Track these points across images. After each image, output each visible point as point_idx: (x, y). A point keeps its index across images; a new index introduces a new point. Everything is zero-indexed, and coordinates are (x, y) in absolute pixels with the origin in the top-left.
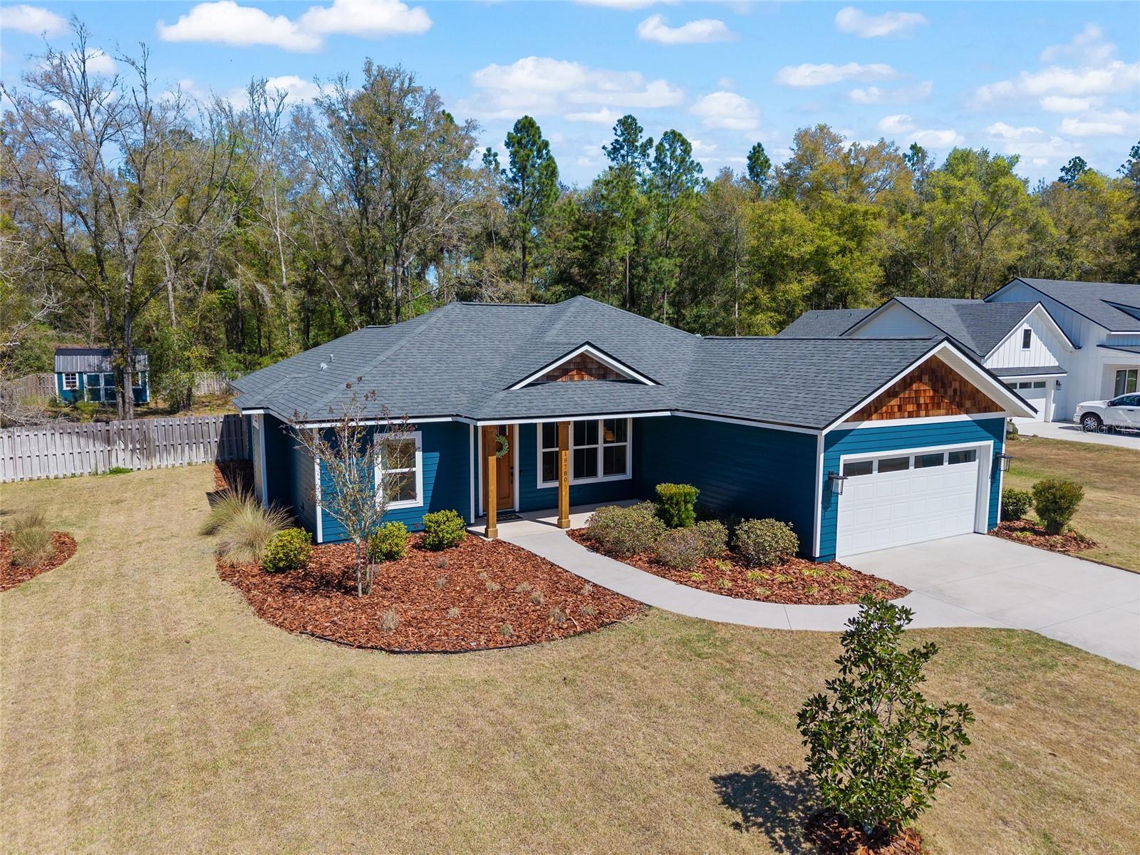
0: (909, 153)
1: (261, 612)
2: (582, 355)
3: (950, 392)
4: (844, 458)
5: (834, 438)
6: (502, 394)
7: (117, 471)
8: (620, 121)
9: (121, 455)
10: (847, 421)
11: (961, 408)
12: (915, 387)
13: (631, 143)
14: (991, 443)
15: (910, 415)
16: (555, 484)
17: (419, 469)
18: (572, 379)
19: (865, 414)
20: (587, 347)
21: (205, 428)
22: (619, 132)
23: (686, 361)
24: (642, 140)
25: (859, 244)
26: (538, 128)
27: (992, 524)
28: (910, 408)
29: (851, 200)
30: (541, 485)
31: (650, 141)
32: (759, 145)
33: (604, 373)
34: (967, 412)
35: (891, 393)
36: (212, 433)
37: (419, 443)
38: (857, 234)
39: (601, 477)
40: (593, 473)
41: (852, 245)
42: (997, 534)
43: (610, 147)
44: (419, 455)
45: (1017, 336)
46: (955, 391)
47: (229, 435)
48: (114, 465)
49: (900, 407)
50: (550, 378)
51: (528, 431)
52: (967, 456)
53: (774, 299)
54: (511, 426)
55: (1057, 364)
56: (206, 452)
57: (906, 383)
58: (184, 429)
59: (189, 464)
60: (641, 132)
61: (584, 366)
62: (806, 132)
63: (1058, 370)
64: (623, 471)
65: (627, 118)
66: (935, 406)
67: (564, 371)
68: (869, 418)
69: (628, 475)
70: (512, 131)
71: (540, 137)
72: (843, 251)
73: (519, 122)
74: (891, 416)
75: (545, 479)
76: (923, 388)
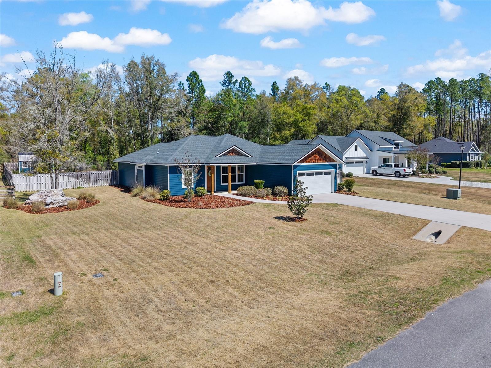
0: (325, 86)
2: (233, 149)
3: (323, 157)
4: (298, 172)
5: (296, 167)
6: (214, 158)
7: (79, 188)
8: (226, 73)
9: (81, 183)
10: (298, 162)
11: (326, 161)
12: (314, 155)
13: (230, 81)
14: (334, 170)
15: (314, 162)
16: (227, 184)
17: (193, 178)
18: (230, 155)
19: (302, 161)
20: (234, 147)
21: (106, 174)
22: (225, 77)
24: (234, 80)
25: (309, 118)
26: (198, 75)
27: (335, 191)
28: (313, 160)
29: (306, 103)
31: (237, 81)
32: (275, 82)
33: (238, 154)
35: (309, 156)
36: (108, 176)
37: (193, 171)
38: (308, 115)
39: (237, 183)
40: (235, 182)
41: (306, 118)
42: (336, 193)
43: (222, 83)
44: (193, 174)
45: (353, 147)
46: (324, 157)
47: (113, 177)
48: (79, 186)
49: (311, 160)
50: (225, 154)
52: (329, 173)
53: (281, 136)
55: (366, 156)
56: (106, 182)
57: (312, 154)
58: (100, 175)
59: (101, 186)
60: (233, 77)
61: (234, 152)
62: (290, 79)
63: (366, 158)
64: (242, 181)
65: (228, 72)
66: (319, 160)
67: (228, 153)
68: (304, 162)
69: (244, 182)
70: (189, 76)
71: (199, 78)
72: (303, 120)
73: (191, 73)
74: (309, 162)
75: (223, 183)
76: (316, 156)
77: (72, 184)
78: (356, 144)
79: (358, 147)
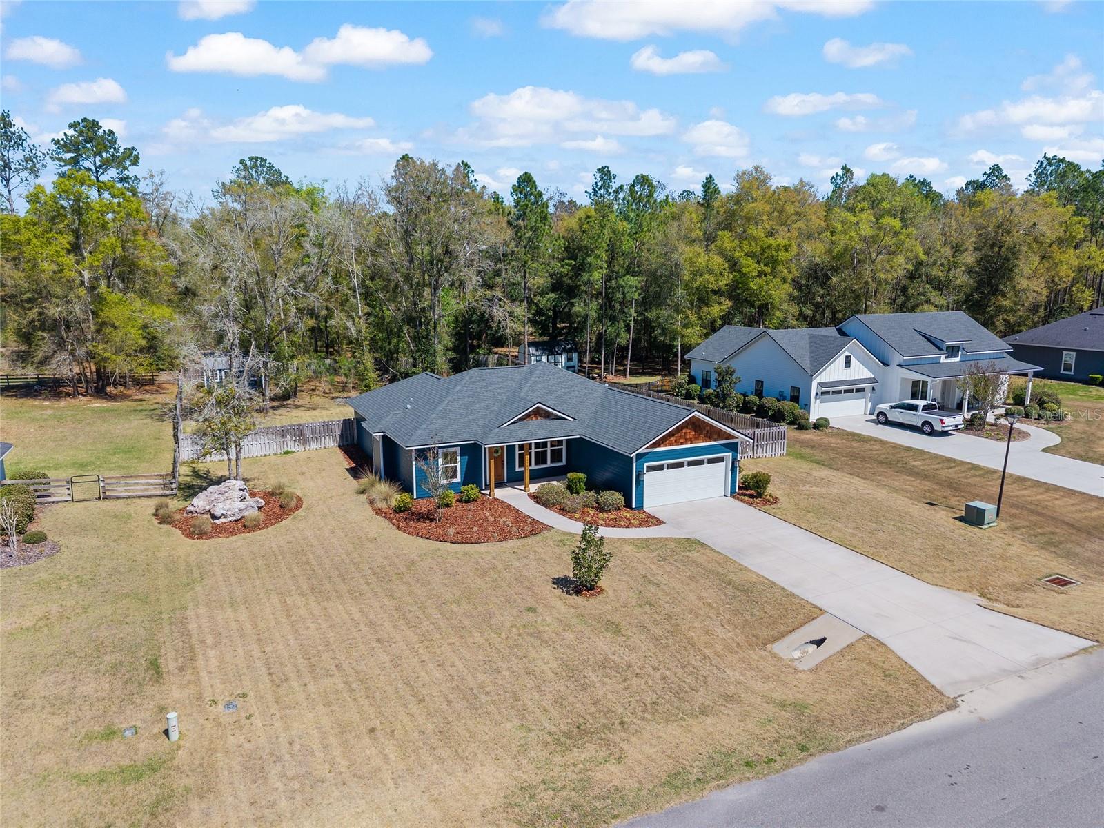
0: (841, 172)
1: (399, 528)
2: (536, 408)
3: (705, 432)
4: (646, 465)
5: (639, 456)
6: (497, 430)
7: (287, 453)
8: (599, 170)
9: (289, 444)
10: (647, 448)
11: (711, 439)
12: (684, 431)
13: (606, 186)
14: (731, 454)
15: (682, 444)
16: (523, 469)
17: (458, 465)
18: (532, 419)
19: (655, 445)
20: (539, 404)
21: (333, 427)
22: (598, 178)
23: (594, 404)
24: (615, 185)
25: (773, 268)
26: (535, 182)
27: (733, 491)
28: (682, 441)
29: (771, 234)
30: (517, 469)
31: (621, 187)
32: (711, 177)
33: (548, 415)
34: (715, 441)
35: (671, 435)
36: (337, 430)
37: (458, 452)
38: (773, 262)
39: (549, 465)
40: (545, 462)
41: (768, 270)
42: (734, 497)
43: (591, 190)
44: (459, 458)
45: (842, 359)
46: (707, 431)
47: (346, 431)
48: (286, 449)
49: (676, 441)
50: (521, 420)
51: (511, 449)
52: (721, 460)
54: (502, 447)
55: (873, 376)
56: (333, 441)
57: (679, 429)
58: (322, 428)
59: (325, 448)
60: (614, 178)
61: (538, 413)
62: (744, 173)
63: (874, 380)
64: (561, 461)
65: (604, 167)
66: (696, 439)
67: (528, 416)
68: (659, 446)
69: (564, 463)
70: (516, 183)
71: (536, 188)
72: (760, 274)
73: (520, 177)
74: (671, 445)
75: (519, 466)
76: (688, 431)
77: (275, 447)
78: (847, 354)
79: (853, 360)
